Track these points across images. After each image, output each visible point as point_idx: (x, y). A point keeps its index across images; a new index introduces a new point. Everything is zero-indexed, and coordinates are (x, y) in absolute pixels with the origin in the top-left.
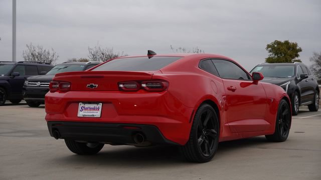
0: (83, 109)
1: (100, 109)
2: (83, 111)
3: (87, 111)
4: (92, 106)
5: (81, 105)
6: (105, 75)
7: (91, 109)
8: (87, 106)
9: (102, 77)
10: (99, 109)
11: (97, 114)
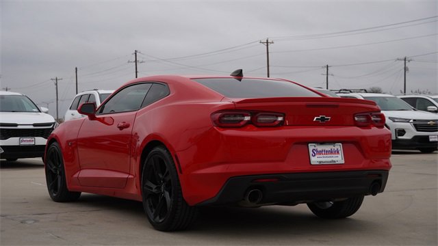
0: (316, 152)
1: (341, 152)
2: (317, 156)
3: (322, 156)
4: (328, 148)
5: (311, 147)
6: (341, 104)
7: (327, 152)
8: (320, 148)
9: (337, 106)
10: (338, 152)
11: (339, 159)
